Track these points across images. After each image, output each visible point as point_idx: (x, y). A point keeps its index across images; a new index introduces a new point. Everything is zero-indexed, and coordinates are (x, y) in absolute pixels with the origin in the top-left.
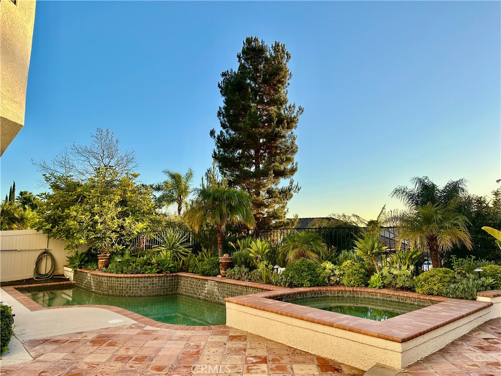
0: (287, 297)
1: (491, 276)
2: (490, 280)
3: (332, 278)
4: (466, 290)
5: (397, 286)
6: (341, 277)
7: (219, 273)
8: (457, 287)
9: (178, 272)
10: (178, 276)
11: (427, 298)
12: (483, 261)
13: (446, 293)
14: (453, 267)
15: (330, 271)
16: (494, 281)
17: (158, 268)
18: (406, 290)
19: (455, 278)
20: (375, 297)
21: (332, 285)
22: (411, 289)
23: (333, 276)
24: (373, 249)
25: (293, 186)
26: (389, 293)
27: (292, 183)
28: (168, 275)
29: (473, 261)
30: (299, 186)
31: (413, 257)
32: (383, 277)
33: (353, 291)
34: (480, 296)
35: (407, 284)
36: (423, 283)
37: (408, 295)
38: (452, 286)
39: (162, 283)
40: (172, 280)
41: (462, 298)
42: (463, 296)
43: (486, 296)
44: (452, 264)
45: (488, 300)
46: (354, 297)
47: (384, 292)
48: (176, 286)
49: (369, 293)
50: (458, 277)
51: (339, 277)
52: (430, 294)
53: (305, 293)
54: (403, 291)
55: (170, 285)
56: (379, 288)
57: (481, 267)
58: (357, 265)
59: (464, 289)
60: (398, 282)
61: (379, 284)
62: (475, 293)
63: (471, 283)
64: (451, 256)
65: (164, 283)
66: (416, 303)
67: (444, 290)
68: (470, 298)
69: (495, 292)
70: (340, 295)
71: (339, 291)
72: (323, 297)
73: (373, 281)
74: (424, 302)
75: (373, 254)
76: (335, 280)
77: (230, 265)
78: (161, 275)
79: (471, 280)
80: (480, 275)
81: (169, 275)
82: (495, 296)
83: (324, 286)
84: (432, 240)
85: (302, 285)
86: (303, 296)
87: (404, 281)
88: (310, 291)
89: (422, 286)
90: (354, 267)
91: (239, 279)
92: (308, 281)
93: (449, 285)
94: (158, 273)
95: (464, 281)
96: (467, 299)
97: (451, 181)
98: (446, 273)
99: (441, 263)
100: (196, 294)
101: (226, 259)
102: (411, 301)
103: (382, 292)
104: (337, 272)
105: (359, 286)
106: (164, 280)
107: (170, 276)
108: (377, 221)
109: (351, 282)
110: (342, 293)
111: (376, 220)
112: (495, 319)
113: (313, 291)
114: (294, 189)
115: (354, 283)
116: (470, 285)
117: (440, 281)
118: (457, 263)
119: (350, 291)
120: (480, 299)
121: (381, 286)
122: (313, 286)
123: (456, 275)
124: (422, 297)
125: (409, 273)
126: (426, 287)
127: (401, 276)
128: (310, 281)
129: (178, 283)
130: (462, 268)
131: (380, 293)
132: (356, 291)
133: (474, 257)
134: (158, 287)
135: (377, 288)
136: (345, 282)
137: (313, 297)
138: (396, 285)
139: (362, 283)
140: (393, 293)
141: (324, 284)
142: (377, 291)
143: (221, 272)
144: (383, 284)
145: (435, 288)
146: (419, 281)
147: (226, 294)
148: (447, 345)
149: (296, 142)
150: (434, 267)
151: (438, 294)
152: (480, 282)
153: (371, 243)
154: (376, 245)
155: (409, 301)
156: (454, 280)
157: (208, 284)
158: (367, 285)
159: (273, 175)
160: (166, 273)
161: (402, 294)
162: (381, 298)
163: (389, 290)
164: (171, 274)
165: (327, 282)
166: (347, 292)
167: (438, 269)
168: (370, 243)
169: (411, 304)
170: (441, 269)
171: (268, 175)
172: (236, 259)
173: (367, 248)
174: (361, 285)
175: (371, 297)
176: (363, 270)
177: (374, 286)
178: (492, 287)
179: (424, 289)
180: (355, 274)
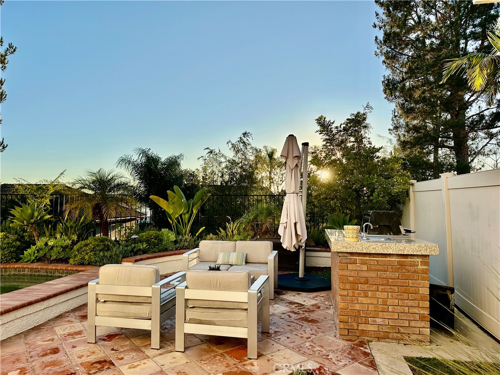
2: (144, 246)
5: (52, 258)
13: (95, 262)
16: (147, 246)
20: (22, 273)
26: (38, 267)
34: (124, 261)
35: (61, 256)
36: (76, 253)
37: (57, 268)
43: (129, 262)
49: (16, 269)
56: (32, 262)
60: (53, 254)
61: (33, 258)
62: (120, 259)
67: (93, 259)
73: (27, 255)
75: (32, 223)
80: (136, 241)
82: (137, 261)
87: (58, 252)
89: (75, 256)
102: (59, 273)
117: (93, 250)
121: (34, 260)
126: (79, 257)
131: (30, 268)
135: (29, 262)
139: (12, 258)
140: (42, 267)
142: (26, 266)
144: (37, 257)
145: (87, 257)
151: (88, 263)
154: (36, 214)
155: (56, 274)
156: (106, 248)
158: (18, 260)
161: (52, 266)
162: (29, 273)
173: (24, 217)
174: (10, 260)
175: (17, 273)
176: (18, 243)
177: (25, 260)
178: (145, 252)
179: (76, 259)
180: (5, 248)
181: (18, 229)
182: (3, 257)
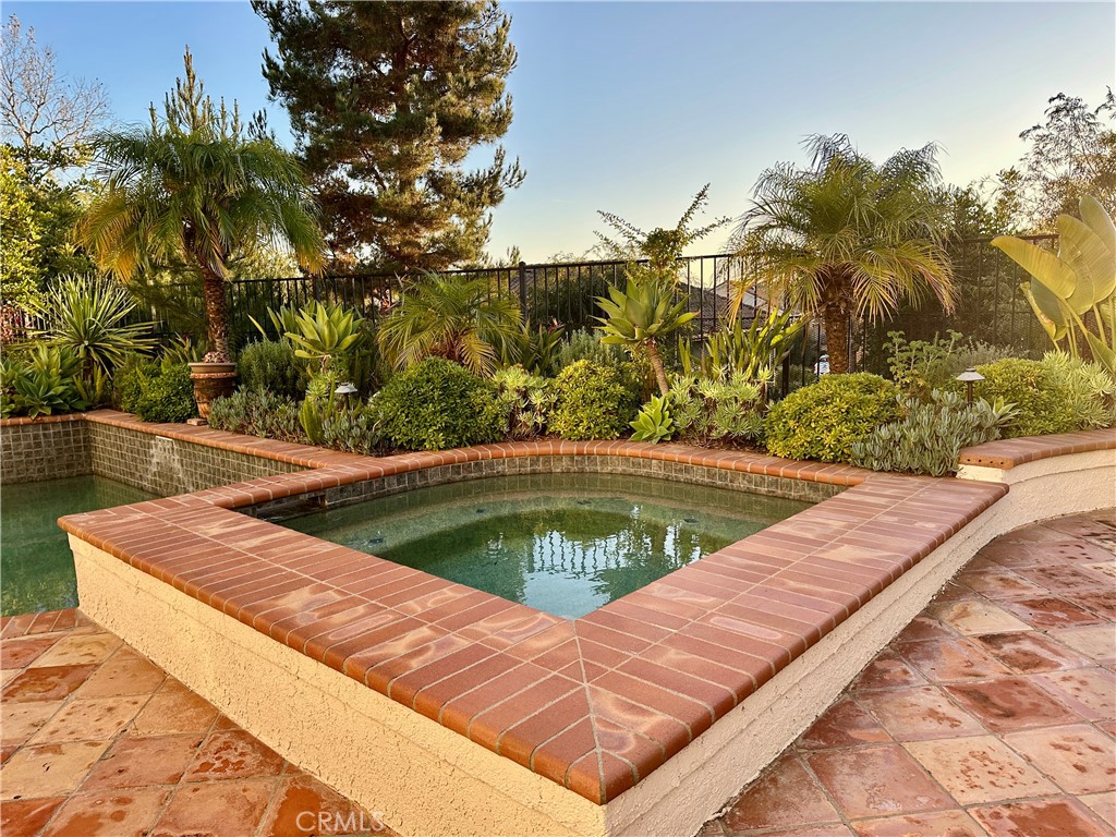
0: (342, 491)
1: (1003, 394)
2: (1002, 408)
3: (522, 417)
4: (928, 445)
5: (714, 434)
6: (552, 412)
7: (195, 413)
8: (898, 434)
9: (89, 409)
10: (86, 422)
11: (799, 473)
12: (980, 347)
13: (863, 455)
14: (892, 369)
15: (516, 396)
16: (1013, 408)
17: (12, 401)
18: (739, 444)
19: (894, 404)
20: (643, 471)
21: (521, 439)
22: (754, 444)
23: (526, 409)
24: (651, 322)
25: (505, 167)
26: (684, 457)
27: (499, 157)
28: (46, 419)
29: (955, 348)
30: (522, 169)
31: (773, 342)
32: (675, 408)
33: (578, 454)
34: (969, 462)
35: (743, 429)
36: (791, 423)
37: (740, 465)
38: (884, 432)
39: (29, 446)
40: (67, 434)
41: (910, 472)
42: (915, 466)
43: (991, 464)
44: (889, 360)
45: (993, 475)
46: (582, 472)
47: (670, 456)
48: (83, 453)
49: (627, 460)
50: (905, 403)
51: (544, 414)
52: (811, 459)
53: (421, 470)
54: (729, 449)
55: (59, 451)
56: (661, 441)
57: (978, 368)
58: (605, 373)
59: (921, 443)
60: (716, 423)
61: (662, 430)
62: (954, 454)
63: (947, 422)
64: (889, 334)
65: (38, 445)
66: (763, 490)
67: (857, 448)
68: (936, 471)
69: (1013, 447)
70: (540, 468)
71: (536, 458)
72: (486, 477)
73: (645, 422)
74: (788, 486)
75: (651, 336)
76: (530, 424)
77: (224, 387)
78: (21, 420)
79: (945, 410)
80: (971, 392)
81: (52, 419)
82: (1018, 462)
83: (494, 441)
84: (835, 284)
85: (417, 446)
86: (412, 480)
87: (734, 418)
88: (438, 464)
89: (789, 433)
90: (593, 382)
91: (240, 430)
92: (438, 431)
93: (872, 429)
94: (12, 414)
95: (924, 416)
96: (926, 473)
97: (903, 151)
98: (868, 389)
99: (855, 358)
100: (132, 475)
101: (209, 369)
102: (750, 482)
103: (663, 455)
104: (537, 399)
105: (601, 437)
106: (36, 437)
107: (54, 423)
108: (674, 233)
109: (577, 425)
110: (547, 461)
111: (675, 228)
112: (1007, 535)
113: (451, 462)
114: (509, 177)
115: (589, 428)
116: (942, 430)
117: (847, 416)
118: (905, 356)
119: (571, 456)
120: (969, 472)
121: (666, 436)
122: (458, 446)
123: (898, 397)
124: (782, 471)
125: (753, 391)
126: (800, 438)
127: (725, 403)
128: (446, 429)
129: (88, 444)
130: (916, 372)
131: (660, 460)
132: (590, 454)
133: (956, 336)
134: (15, 459)
135: (655, 441)
136: (559, 425)
137: (449, 482)
138: (710, 431)
139: (612, 428)
140: (698, 459)
141: (493, 437)
142: (651, 453)
143: (202, 407)
144: (673, 429)
145: (829, 439)
146: (779, 418)
147: (201, 475)
148: (845, 690)
149: (511, 38)
150: (833, 370)
151: (836, 457)
152: (972, 416)
153: (646, 301)
154: (661, 310)
155: (742, 484)
156: (890, 414)
157: (156, 445)
158: (627, 433)
159: (440, 129)
160: (40, 415)
161: (724, 459)
162: (662, 472)
163: (690, 448)
164: (59, 418)
165: (506, 429)
166: (561, 460)
167: (845, 376)
168: (644, 301)
169: (748, 492)
170: (853, 377)
171: (424, 127)
172: (249, 367)
173: (633, 317)
174: (608, 433)
175: (632, 470)
176: (620, 389)
177: (645, 436)
178: (1006, 430)
179: (792, 442)
180: (594, 401)
181: (608, 351)
182: (592, 426)
